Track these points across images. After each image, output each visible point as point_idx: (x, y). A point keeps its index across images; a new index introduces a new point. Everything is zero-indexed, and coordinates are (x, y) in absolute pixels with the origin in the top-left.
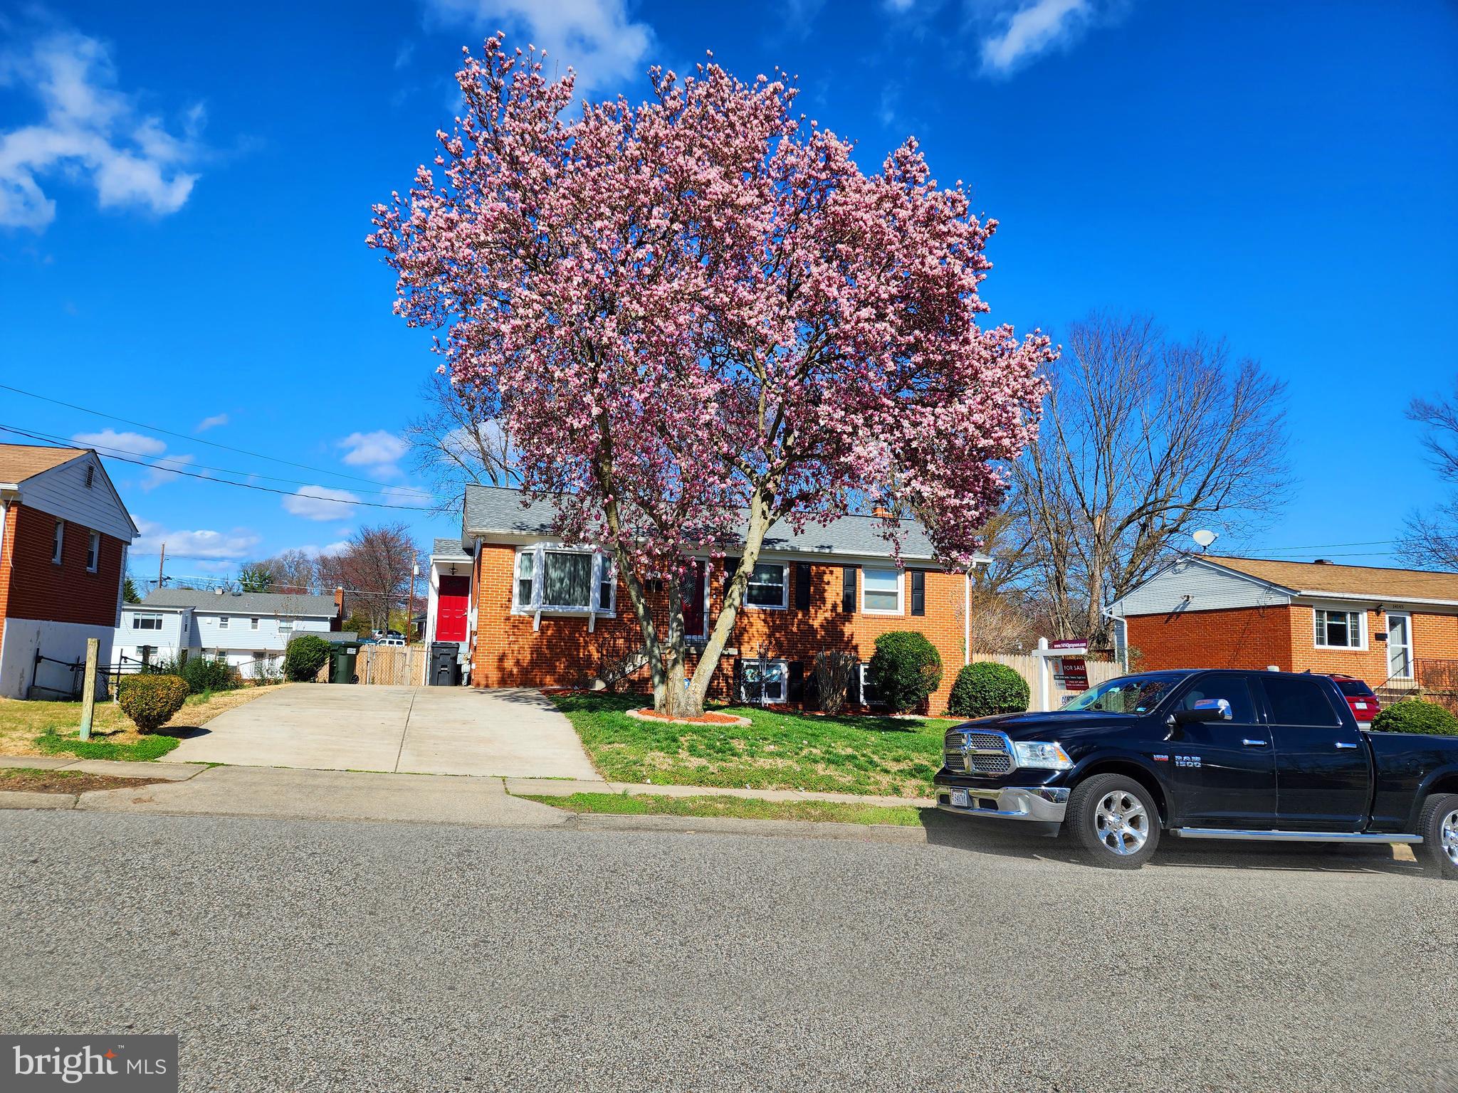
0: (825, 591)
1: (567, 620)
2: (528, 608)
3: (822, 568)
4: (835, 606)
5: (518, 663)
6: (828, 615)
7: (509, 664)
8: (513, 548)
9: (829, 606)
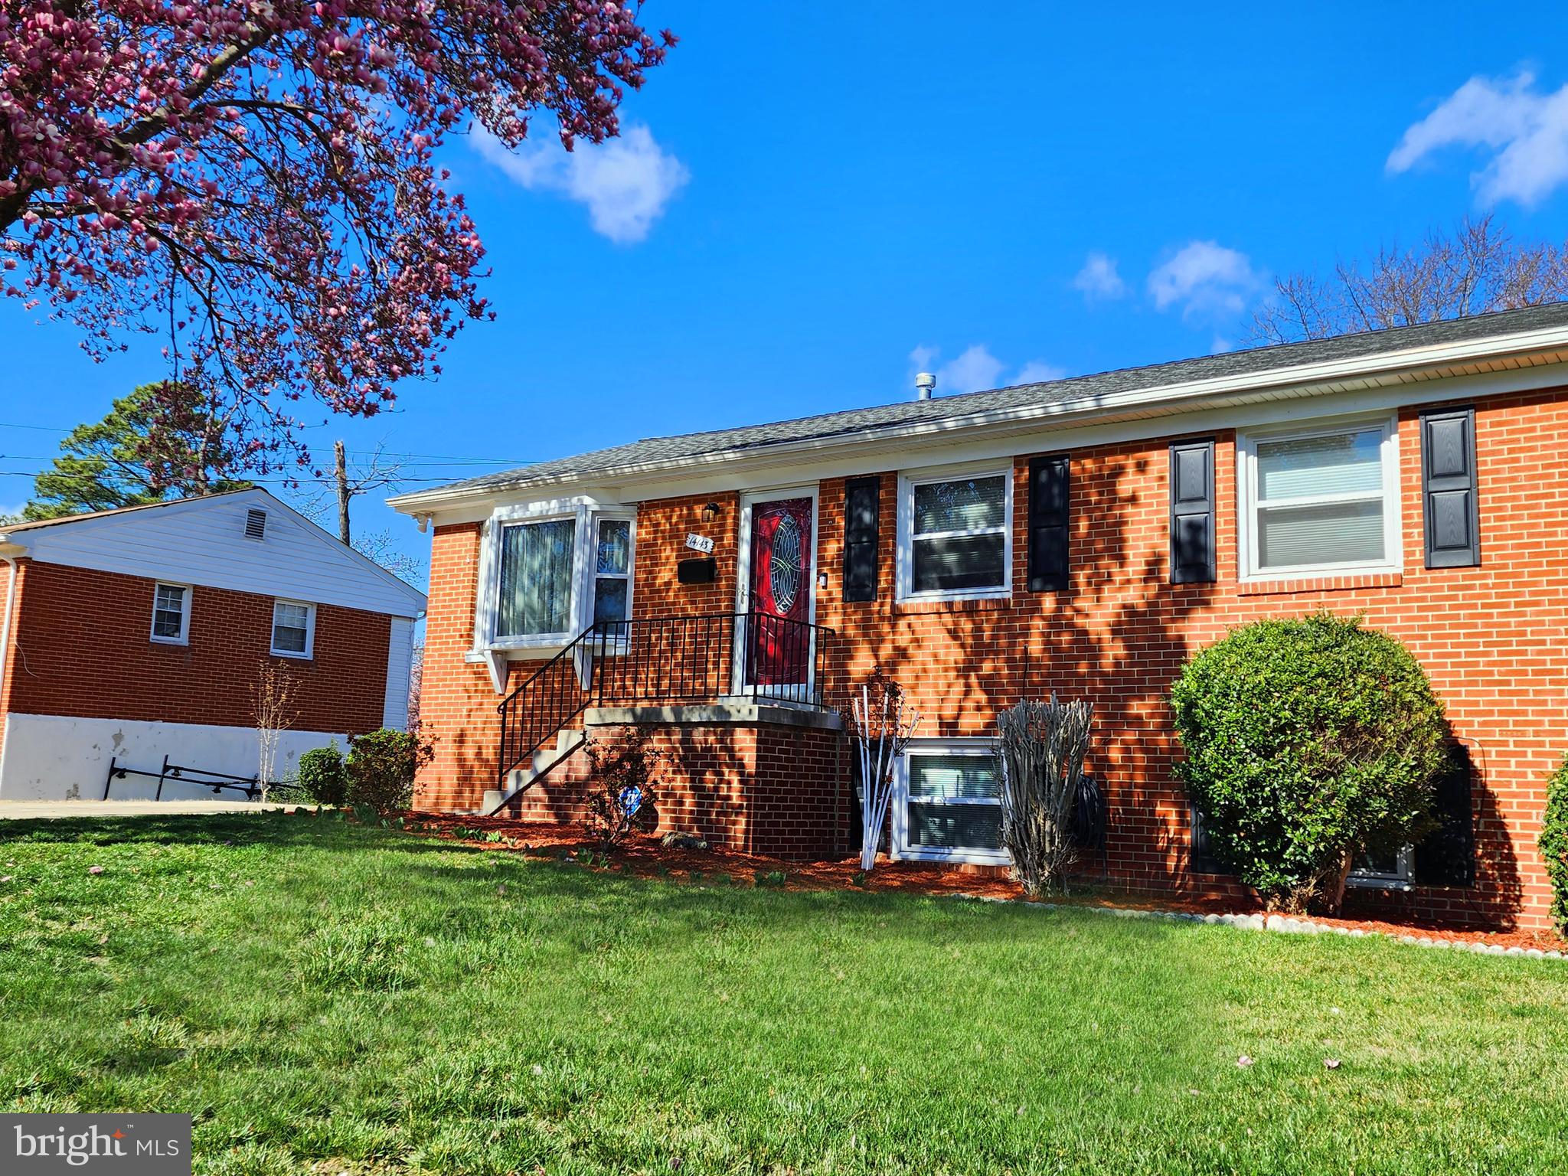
0: (1121, 523)
3: (1110, 461)
4: (1154, 565)
6: (1134, 595)
8: (475, 526)
9: (1136, 566)
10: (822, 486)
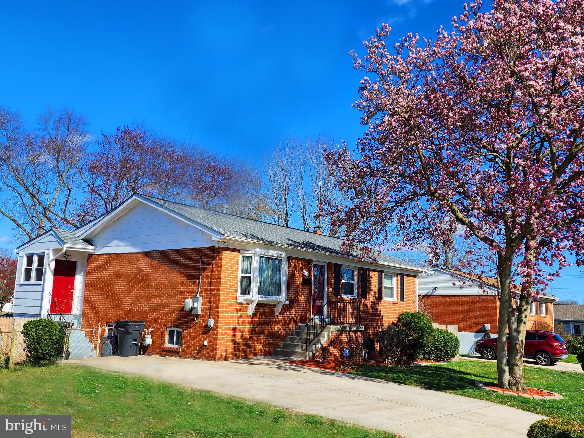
1: (265, 306)
2: (247, 297)
8: (238, 251)
10: (329, 264)
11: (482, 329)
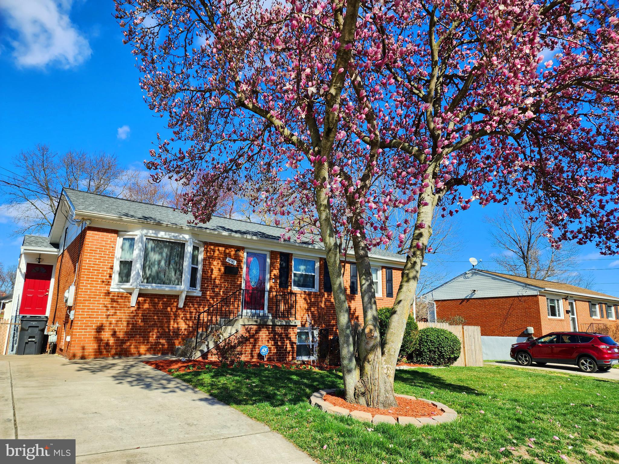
1: (160, 297)
2: (127, 286)
4: (345, 290)
5: (114, 334)
7: (106, 335)
8: (116, 232)
10: (272, 253)
11: (525, 333)
